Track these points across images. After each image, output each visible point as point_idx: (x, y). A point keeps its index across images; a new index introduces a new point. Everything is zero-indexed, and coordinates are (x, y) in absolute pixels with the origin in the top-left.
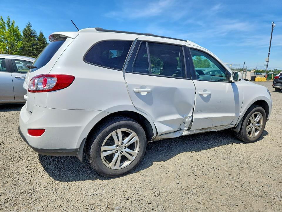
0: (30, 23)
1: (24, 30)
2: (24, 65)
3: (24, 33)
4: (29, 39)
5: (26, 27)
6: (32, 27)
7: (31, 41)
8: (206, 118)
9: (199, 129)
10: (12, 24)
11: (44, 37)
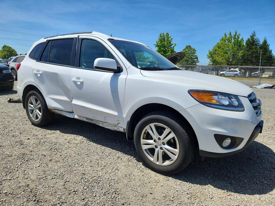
0: (254, 33)
1: (247, 40)
2: (239, 73)
3: (246, 43)
4: (250, 48)
5: (250, 38)
6: (256, 36)
7: (252, 49)
8: (83, 107)
9: (85, 118)
10: (238, 36)
11: (267, 44)
